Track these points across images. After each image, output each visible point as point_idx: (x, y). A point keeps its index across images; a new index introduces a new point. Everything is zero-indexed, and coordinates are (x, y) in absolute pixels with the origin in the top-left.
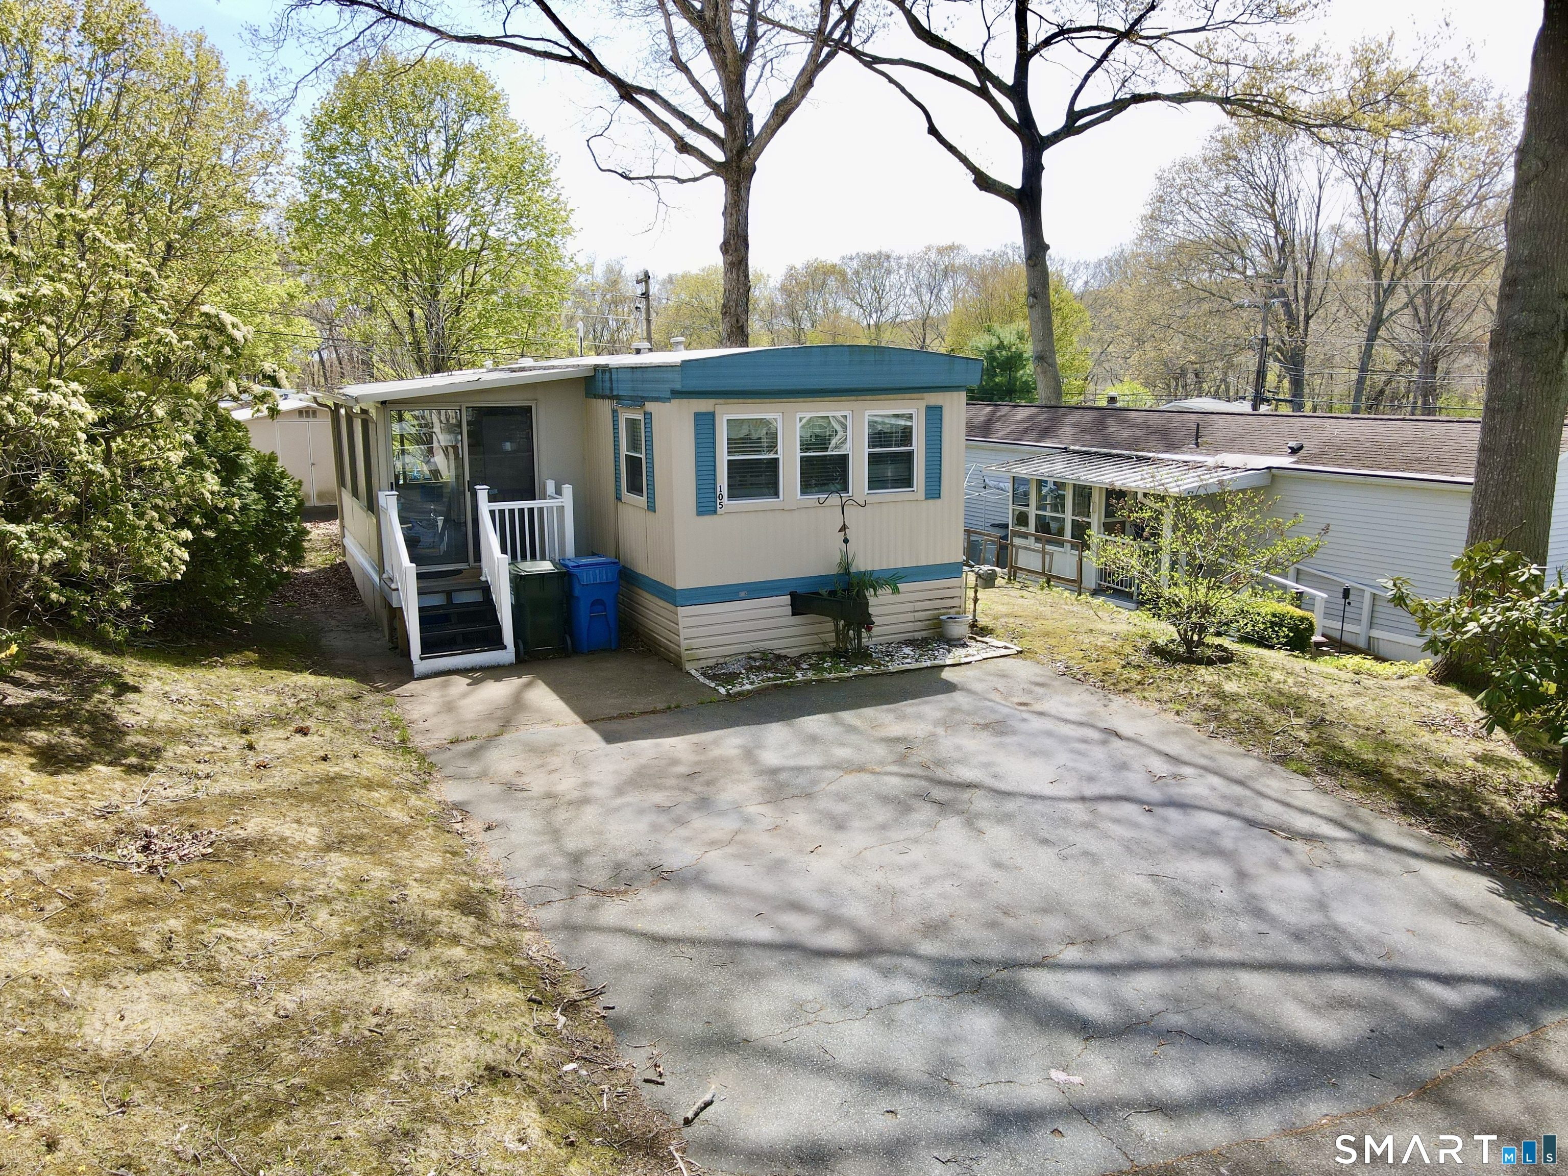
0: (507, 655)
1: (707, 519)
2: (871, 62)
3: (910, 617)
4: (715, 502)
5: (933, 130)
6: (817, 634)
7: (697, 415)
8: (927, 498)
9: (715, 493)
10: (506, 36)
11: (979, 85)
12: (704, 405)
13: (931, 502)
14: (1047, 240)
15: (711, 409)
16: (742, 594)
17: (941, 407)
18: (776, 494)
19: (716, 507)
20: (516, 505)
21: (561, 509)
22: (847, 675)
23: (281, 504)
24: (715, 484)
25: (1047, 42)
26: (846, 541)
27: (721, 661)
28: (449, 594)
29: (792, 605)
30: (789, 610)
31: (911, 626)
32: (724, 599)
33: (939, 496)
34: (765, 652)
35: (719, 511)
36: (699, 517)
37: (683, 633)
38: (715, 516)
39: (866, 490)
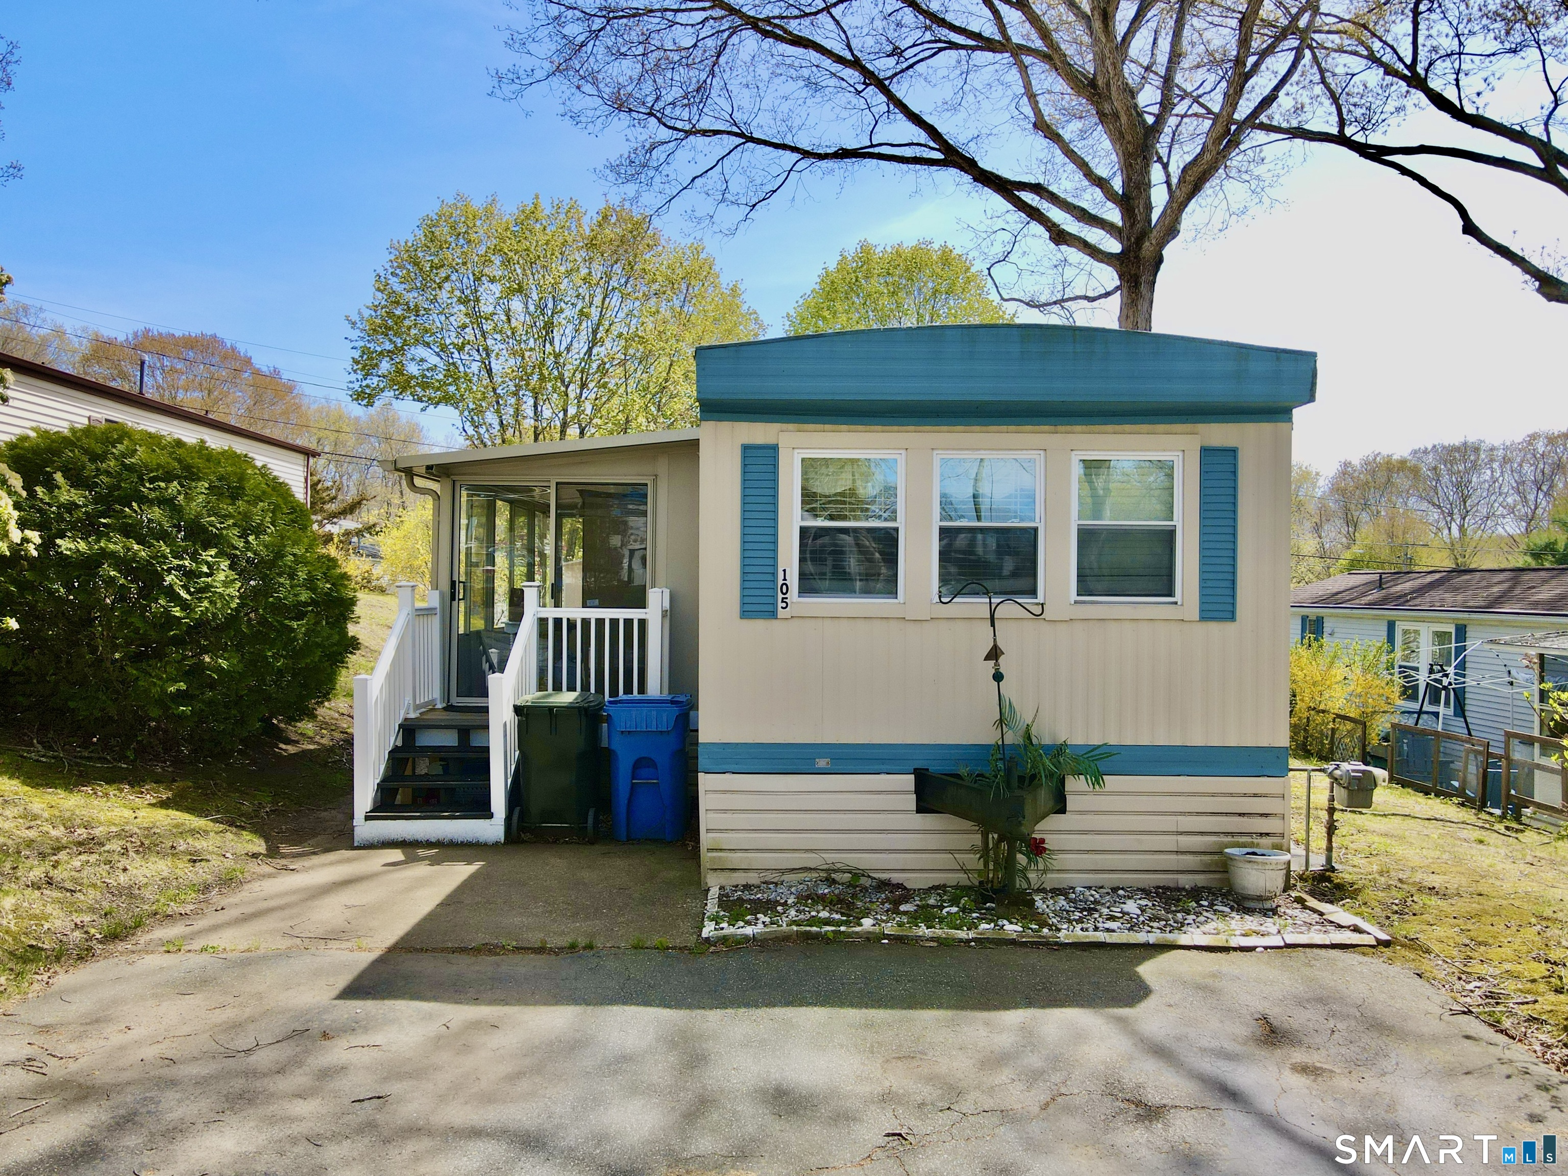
0: (491, 828)
1: (759, 625)
2: (1377, 154)
3: (1169, 843)
4: (775, 597)
5: (1470, 228)
6: (950, 852)
7: (746, 448)
8: (1203, 619)
9: (775, 581)
10: (872, 146)
11: (1542, 166)
12: (757, 433)
13: (1214, 627)
15: (771, 440)
16: (822, 763)
18: (892, 592)
19: (775, 605)
22: (962, 934)
24: (775, 566)
26: (998, 677)
27: (769, 877)
28: (464, 732)
29: (920, 790)
30: (911, 801)
31: (1172, 861)
32: (781, 768)
33: (1231, 616)
34: (857, 874)
35: (781, 613)
36: (745, 622)
37: (706, 820)
38: (774, 622)
39: (1073, 596)
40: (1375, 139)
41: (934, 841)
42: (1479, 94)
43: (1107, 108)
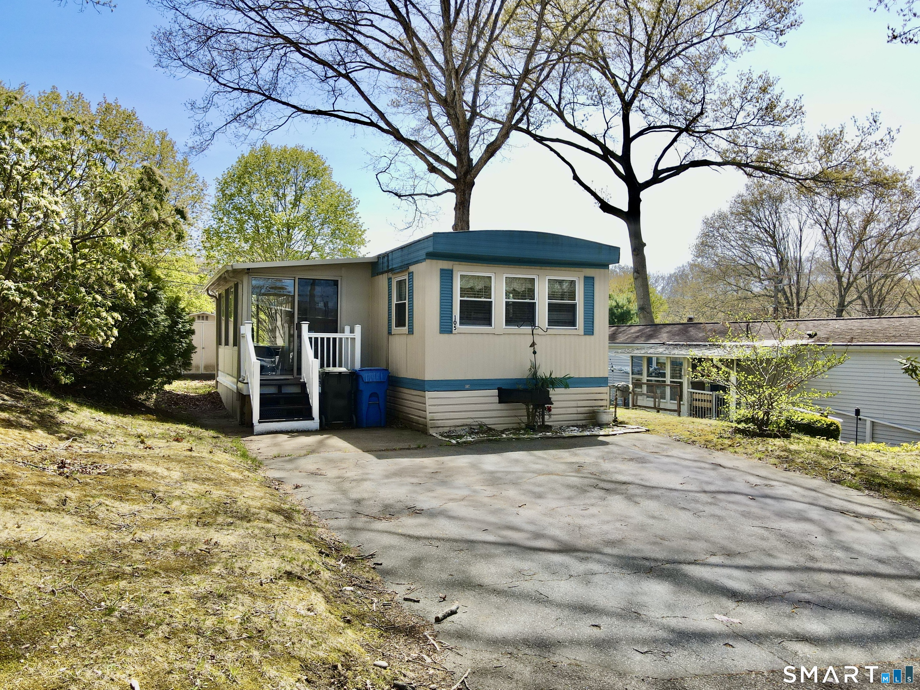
0: (315, 424)
1: (446, 336)
2: (541, 140)
3: (574, 410)
4: (452, 326)
5: (576, 178)
6: (515, 416)
7: (442, 270)
8: (585, 334)
9: (452, 320)
10: (334, 111)
11: (602, 155)
12: (446, 265)
13: (588, 337)
14: (644, 240)
15: (450, 268)
16: (467, 387)
17: (593, 278)
18: (490, 324)
19: (452, 329)
20: (325, 335)
21: (353, 339)
22: (535, 436)
23: (180, 326)
24: (452, 314)
25: (641, 133)
26: (535, 353)
27: (452, 429)
28: (280, 387)
29: (499, 396)
30: (497, 399)
31: (575, 417)
32: (456, 389)
33: (593, 334)
34: (481, 425)
35: (454, 332)
36: (441, 335)
37: (428, 409)
38: (451, 335)
39: (547, 326)
40: (539, 133)
41: (505, 413)
42: (583, 121)
43: (452, 112)
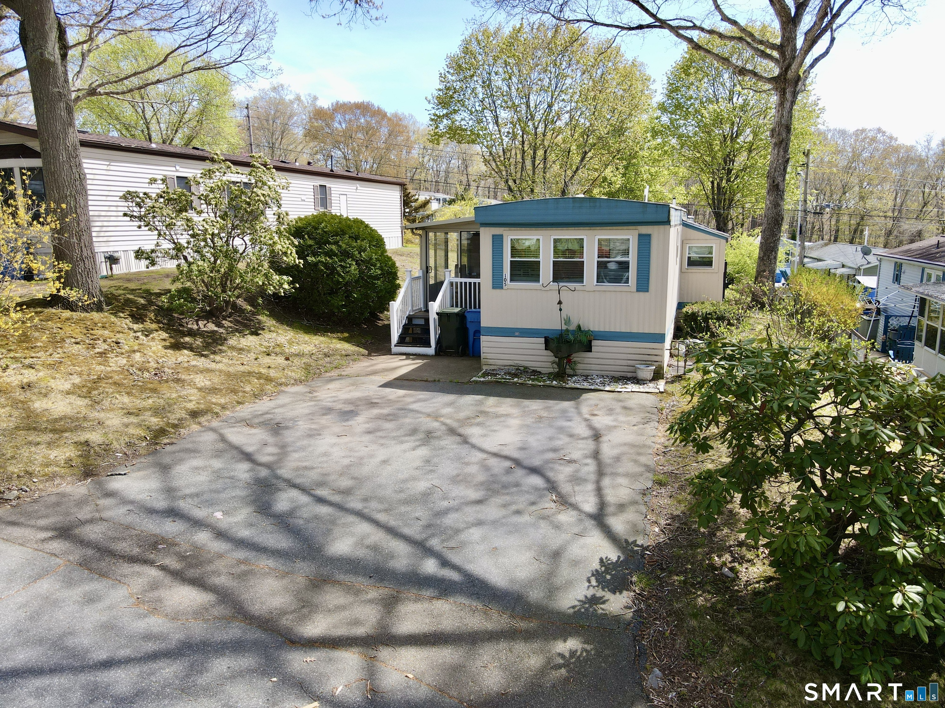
0: (431, 351)
1: (498, 291)
3: (624, 362)
4: (503, 282)
7: (493, 236)
8: (637, 291)
9: (502, 277)
12: (497, 231)
13: (641, 294)
15: (501, 233)
16: (517, 334)
17: (651, 235)
18: (537, 281)
19: (503, 285)
22: (540, 384)
24: (502, 273)
26: (561, 310)
29: (546, 343)
30: (543, 346)
31: (625, 368)
32: (505, 335)
33: (647, 290)
34: (526, 368)
35: (504, 287)
36: (494, 290)
37: (483, 350)
38: (502, 290)
39: (595, 283)
41: (547, 359)
